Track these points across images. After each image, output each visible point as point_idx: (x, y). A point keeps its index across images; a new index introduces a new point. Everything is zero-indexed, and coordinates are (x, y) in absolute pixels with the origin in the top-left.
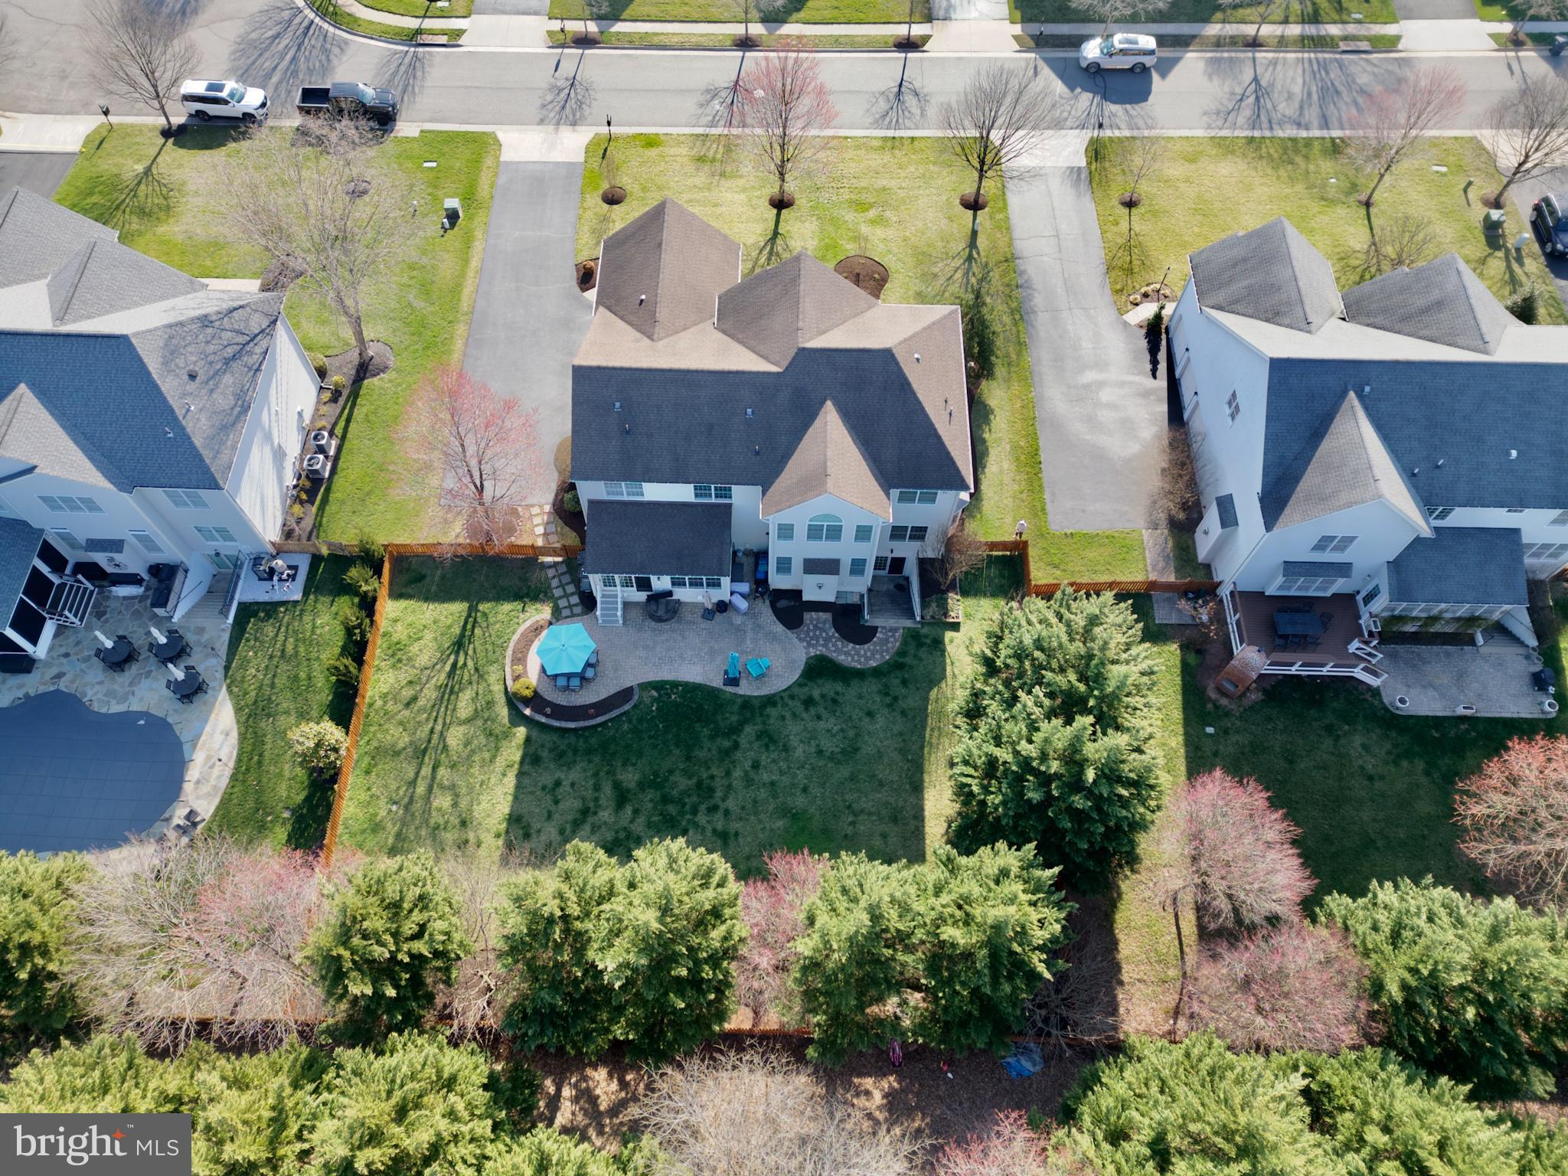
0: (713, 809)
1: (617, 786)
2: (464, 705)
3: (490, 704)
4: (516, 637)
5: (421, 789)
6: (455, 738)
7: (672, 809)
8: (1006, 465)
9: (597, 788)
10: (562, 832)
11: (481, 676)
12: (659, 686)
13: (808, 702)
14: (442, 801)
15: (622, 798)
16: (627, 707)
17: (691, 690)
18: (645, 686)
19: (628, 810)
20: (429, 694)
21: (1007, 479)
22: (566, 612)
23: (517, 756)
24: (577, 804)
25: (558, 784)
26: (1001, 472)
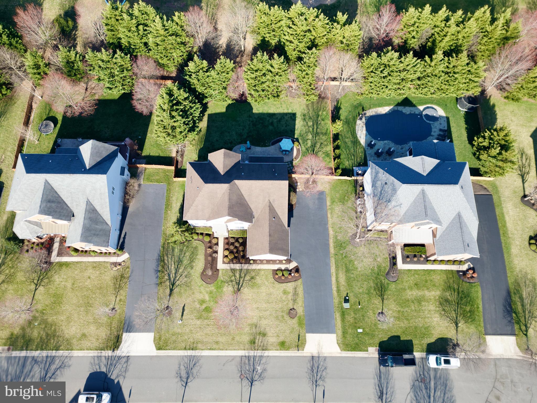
0: (252, 121)
1: (273, 126)
2: (309, 143)
3: (303, 143)
4: (300, 157)
5: (315, 127)
6: (310, 136)
7: (261, 121)
8: (175, 206)
9: (278, 126)
10: (284, 118)
11: (307, 149)
12: (266, 146)
13: (231, 143)
14: (310, 124)
15: (272, 124)
16: (273, 141)
17: (258, 145)
18: (269, 146)
19: (270, 121)
20: (318, 145)
21: (175, 201)
22: (289, 163)
23: (296, 132)
24: (281, 123)
25: (286, 126)
26: (176, 203)
